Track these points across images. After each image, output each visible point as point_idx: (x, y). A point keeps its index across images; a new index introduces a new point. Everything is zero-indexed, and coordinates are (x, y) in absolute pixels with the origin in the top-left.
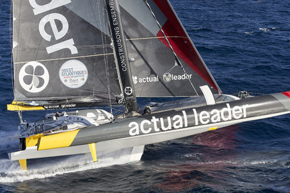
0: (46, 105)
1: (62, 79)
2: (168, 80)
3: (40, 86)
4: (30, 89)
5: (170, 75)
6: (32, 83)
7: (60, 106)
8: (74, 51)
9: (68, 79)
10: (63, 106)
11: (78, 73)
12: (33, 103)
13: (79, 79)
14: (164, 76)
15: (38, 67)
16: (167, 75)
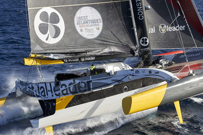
0: (66, 58)
2: (163, 31)
3: (56, 36)
4: (47, 39)
5: (165, 26)
7: (80, 59)
9: (84, 29)
10: (83, 60)
12: (51, 56)
13: (94, 28)
14: (160, 27)
15: (53, 14)
16: (163, 26)
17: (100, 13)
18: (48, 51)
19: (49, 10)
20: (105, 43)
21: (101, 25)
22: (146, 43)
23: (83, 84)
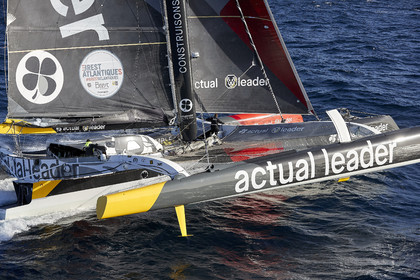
0: (59, 126)
1: (84, 81)
2: (232, 86)
3: (49, 93)
4: (34, 98)
5: (235, 79)
6: (37, 87)
7: (81, 127)
8: (104, 34)
9: (93, 83)
10: (86, 129)
11: (108, 72)
12: (38, 123)
13: (110, 82)
14: (227, 79)
15: (47, 61)
16: (231, 78)
17: (122, 60)
18: (35, 115)
19: (41, 55)
20: (124, 104)
21: (120, 78)
22: (188, 108)
23: (68, 168)
